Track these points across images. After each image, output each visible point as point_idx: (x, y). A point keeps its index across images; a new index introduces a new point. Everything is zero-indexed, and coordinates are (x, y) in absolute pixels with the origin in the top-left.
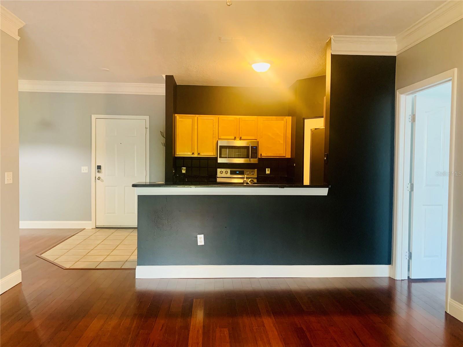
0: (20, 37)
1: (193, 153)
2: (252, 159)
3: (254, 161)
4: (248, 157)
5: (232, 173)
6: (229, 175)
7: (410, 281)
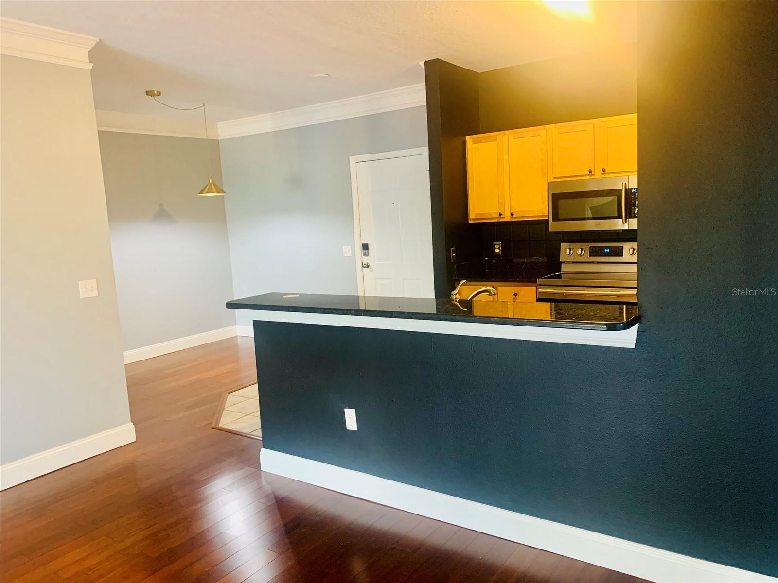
0: (93, 63)
1: (501, 215)
2: (630, 220)
4: (620, 215)
5: (594, 252)
6: (587, 257)
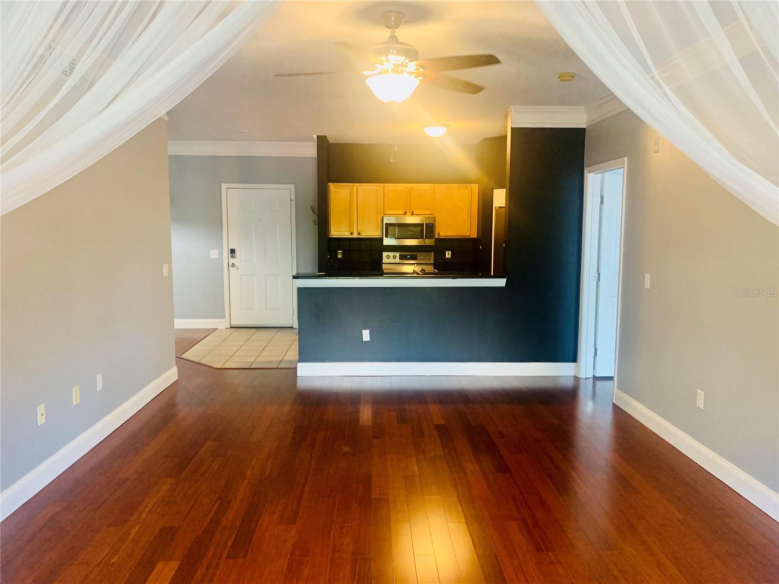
1: (352, 233)
2: (427, 240)
3: (429, 242)
4: (422, 238)
5: (402, 258)
6: (398, 260)
7: (596, 379)
